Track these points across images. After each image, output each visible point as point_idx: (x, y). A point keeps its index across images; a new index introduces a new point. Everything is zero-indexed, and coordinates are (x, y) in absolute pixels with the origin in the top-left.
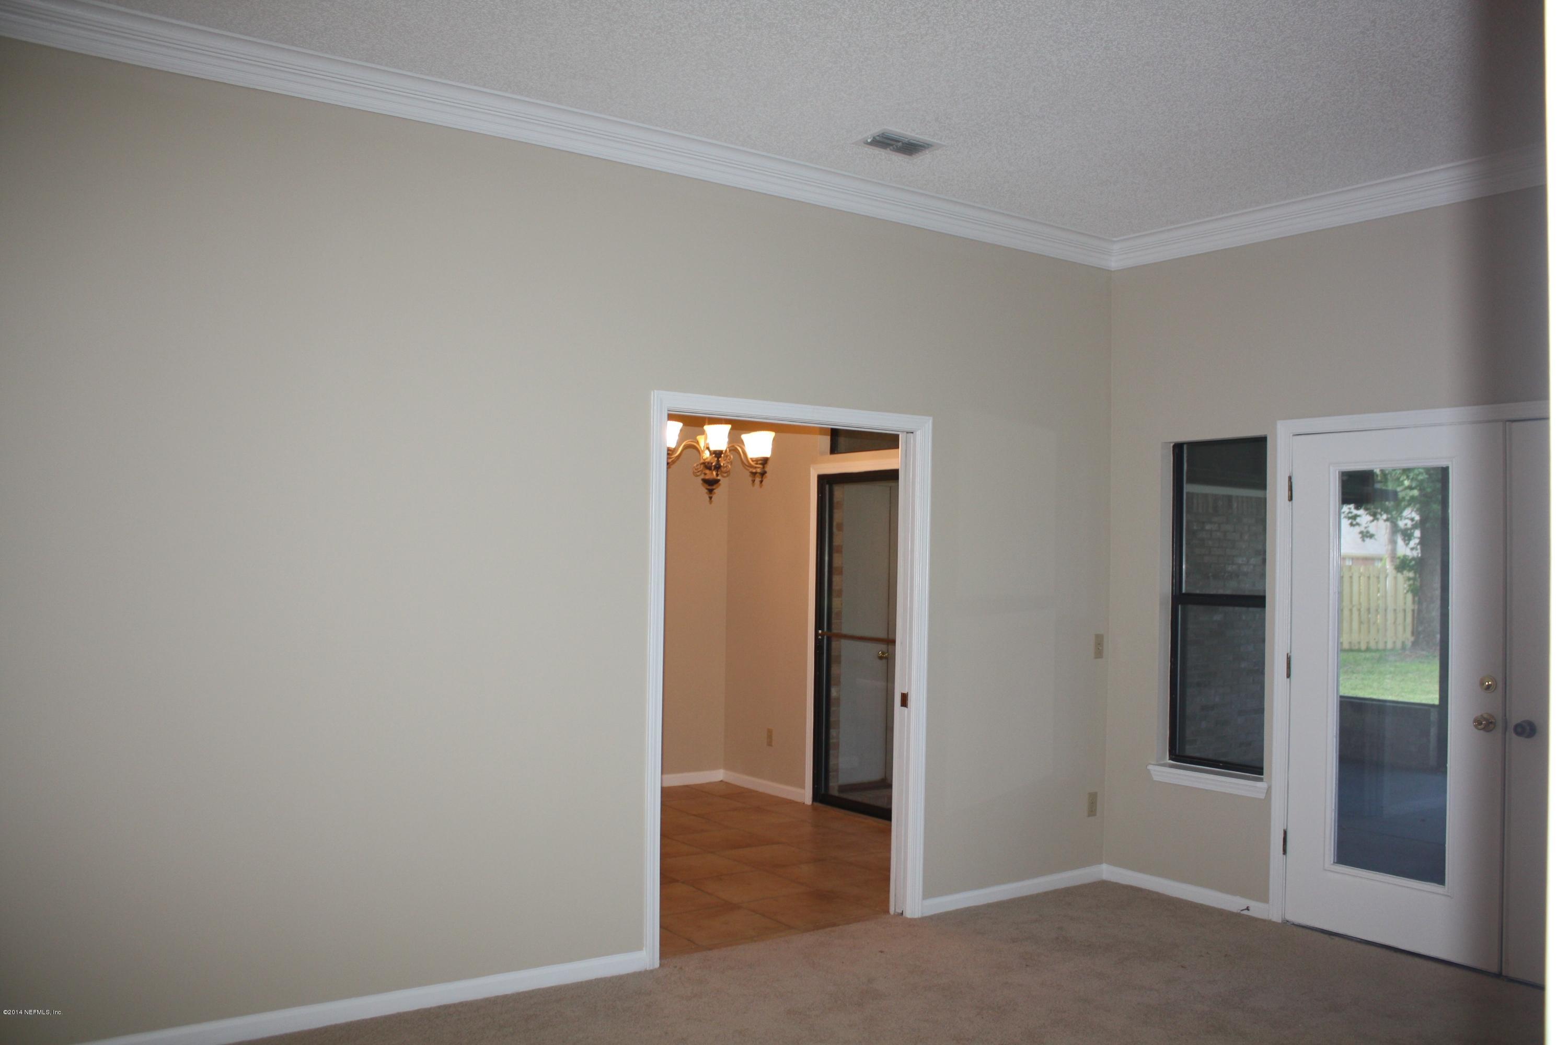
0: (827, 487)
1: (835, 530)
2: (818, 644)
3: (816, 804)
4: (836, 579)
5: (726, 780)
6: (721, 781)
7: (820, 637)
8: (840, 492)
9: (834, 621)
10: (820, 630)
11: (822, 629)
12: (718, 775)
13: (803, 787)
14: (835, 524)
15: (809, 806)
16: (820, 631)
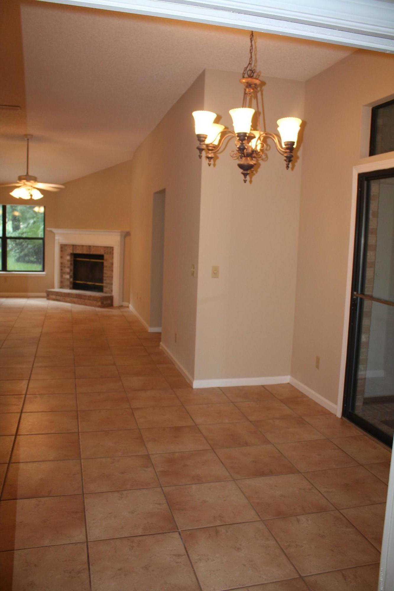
0: (365, 183)
1: (371, 216)
2: (353, 303)
3: (343, 418)
4: (370, 254)
5: (291, 383)
6: (288, 383)
7: (355, 297)
8: (375, 187)
9: (367, 285)
10: (355, 291)
11: (357, 291)
12: (286, 379)
13: (336, 403)
14: (371, 212)
15: (339, 418)
16: (355, 293)
